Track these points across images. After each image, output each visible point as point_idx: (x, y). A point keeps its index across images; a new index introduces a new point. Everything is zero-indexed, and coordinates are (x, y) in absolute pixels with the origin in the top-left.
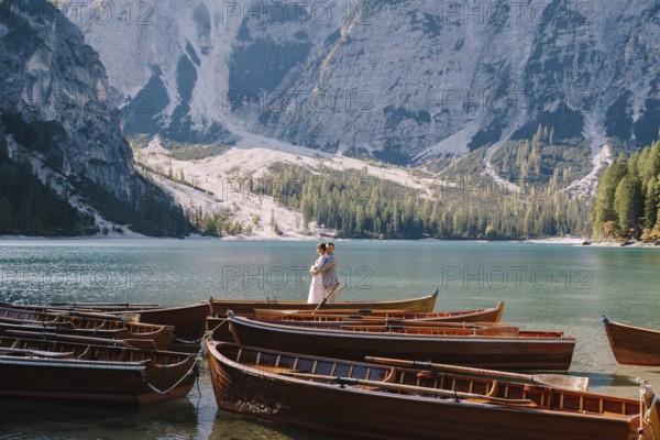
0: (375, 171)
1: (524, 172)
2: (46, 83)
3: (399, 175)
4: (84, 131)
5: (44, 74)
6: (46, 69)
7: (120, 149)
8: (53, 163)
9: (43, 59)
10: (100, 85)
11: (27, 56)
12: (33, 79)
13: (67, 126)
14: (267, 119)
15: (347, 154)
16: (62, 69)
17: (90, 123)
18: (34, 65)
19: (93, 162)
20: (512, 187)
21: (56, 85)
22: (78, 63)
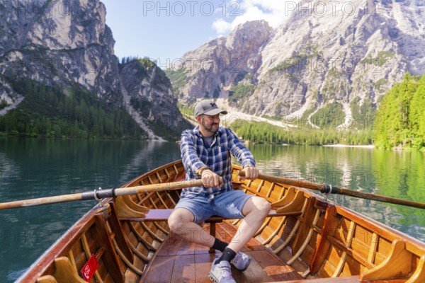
0: (270, 122)
1: (321, 122)
2: (149, 89)
3: (279, 124)
4: (161, 105)
5: (148, 86)
6: (149, 84)
7: (176, 112)
8: (145, 115)
9: (148, 80)
10: (169, 90)
11: (142, 80)
12: (143, 87)
13: (155, 103)
14: (239, 107)
15: (262, 117)
16: (155, 84)
17: (164, 102)
18: (144, 82)
19: (163, 115)
20: (317, 127)
21: (153, 89)
22: (162, 82)
